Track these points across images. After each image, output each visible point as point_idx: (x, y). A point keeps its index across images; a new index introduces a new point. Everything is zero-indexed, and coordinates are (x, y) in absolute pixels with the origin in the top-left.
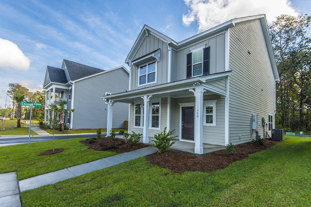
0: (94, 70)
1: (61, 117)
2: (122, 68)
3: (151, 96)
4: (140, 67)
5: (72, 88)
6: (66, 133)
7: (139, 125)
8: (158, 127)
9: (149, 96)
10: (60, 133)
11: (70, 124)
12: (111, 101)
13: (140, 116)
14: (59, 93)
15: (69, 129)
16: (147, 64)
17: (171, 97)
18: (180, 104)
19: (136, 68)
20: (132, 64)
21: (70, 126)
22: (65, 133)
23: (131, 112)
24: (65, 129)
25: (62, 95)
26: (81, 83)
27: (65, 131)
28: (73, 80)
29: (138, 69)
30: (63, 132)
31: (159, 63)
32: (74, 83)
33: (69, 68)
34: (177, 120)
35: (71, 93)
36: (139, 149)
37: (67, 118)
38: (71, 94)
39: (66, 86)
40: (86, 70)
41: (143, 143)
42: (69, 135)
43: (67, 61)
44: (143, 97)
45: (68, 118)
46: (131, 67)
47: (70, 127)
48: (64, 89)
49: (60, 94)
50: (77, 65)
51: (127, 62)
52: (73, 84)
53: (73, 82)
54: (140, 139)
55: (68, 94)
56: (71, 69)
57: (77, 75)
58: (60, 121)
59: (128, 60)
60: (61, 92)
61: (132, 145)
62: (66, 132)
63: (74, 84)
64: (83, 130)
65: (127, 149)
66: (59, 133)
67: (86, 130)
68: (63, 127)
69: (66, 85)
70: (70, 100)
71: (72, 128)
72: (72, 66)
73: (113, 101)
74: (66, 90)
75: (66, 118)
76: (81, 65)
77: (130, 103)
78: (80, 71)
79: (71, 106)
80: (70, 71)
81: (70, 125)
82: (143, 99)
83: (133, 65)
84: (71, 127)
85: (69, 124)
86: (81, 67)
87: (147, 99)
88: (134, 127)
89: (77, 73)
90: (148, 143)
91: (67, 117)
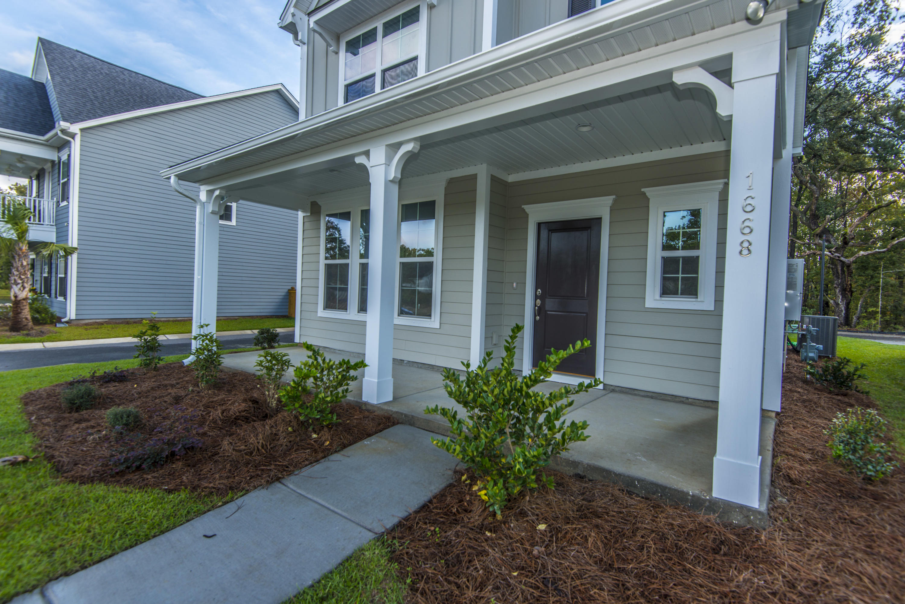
0: (170, 92)
1: (16, 273)
2: (278, 92)
3: (409, 147)
4: (348, 43)
5: (69, 156)
6: (40, 338)
7: (343, 305)
8: (429, 315)
9: (398, 146)
10: (12, 339)
11: (66, 299)
12: (208, 191)
13: (348, 265)
14: (31, 178)
15: (63, 320)
16: (379, 24)
17: (492, 175)
18: (527, 208)
19: (328, 45)
20: (312, 25)
21: (66, 309)
22: (36, 339)
23: (307, 250)
24: (36, 321)
25: (41, 185)
26: (111, 134)
27: (37, 328)
28: (73, 119)
29: (337, 53)
30: (28, 335)
31: (434, 11)
32: (78, 132)
33: (58, 74)
34: (515, 284)
35: (67, 174)
36: (344, 446)
37: (56, 277)
38: (69, 180)
39: (48, 145)
40: (138, 88)
41: (366, 404)
42: (49, 345)
43: (54, 46)
44: (367, 154)
45: (59, 276)
46: (305, 47)
47: (66, 313)
48: (45, 161)
49: (35, 182)
50: (99, 67)
51: (289, 19)
52: (73, 138)
53: (75, 128)
54: (348, 385)
55: (59, 181)
56: (72, 76)
57: (93, 104)
58: (14, 286)
59: (292, 10)
60: (36, 173)
61: (302, 423)
62: (42, 333)
63: (78, 138)
64: (122, 323)
65: (271, 458)
66: (8, 337)
67: (135, 322)
68: (26, 313)
69: (47, 141)
70: (65, 203)
71: (73, 317)
72: (75, 69)
73: (217, 193)
74: (53, 162)
75: (53, 279)
76: (118, 69)
77: (304, 211)
78: (109, 89)
79: (68, 226)
80: (63, 84)
81: (66, 304)
82: (363, 169)
83: (317, 28)
84: (72, 313)
85: (61, 299)
86: (115, 74)
87: (388, 164)
88: (321, 313)
89: (96, 97)
90: (391, 399)
91: (57, 273)
